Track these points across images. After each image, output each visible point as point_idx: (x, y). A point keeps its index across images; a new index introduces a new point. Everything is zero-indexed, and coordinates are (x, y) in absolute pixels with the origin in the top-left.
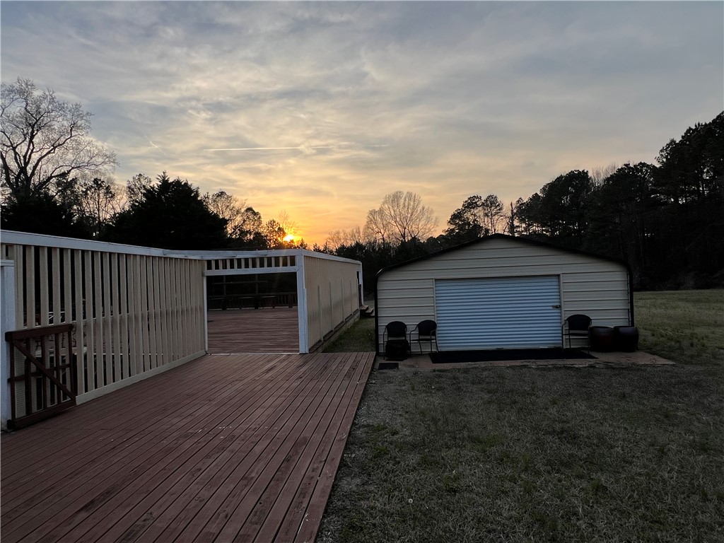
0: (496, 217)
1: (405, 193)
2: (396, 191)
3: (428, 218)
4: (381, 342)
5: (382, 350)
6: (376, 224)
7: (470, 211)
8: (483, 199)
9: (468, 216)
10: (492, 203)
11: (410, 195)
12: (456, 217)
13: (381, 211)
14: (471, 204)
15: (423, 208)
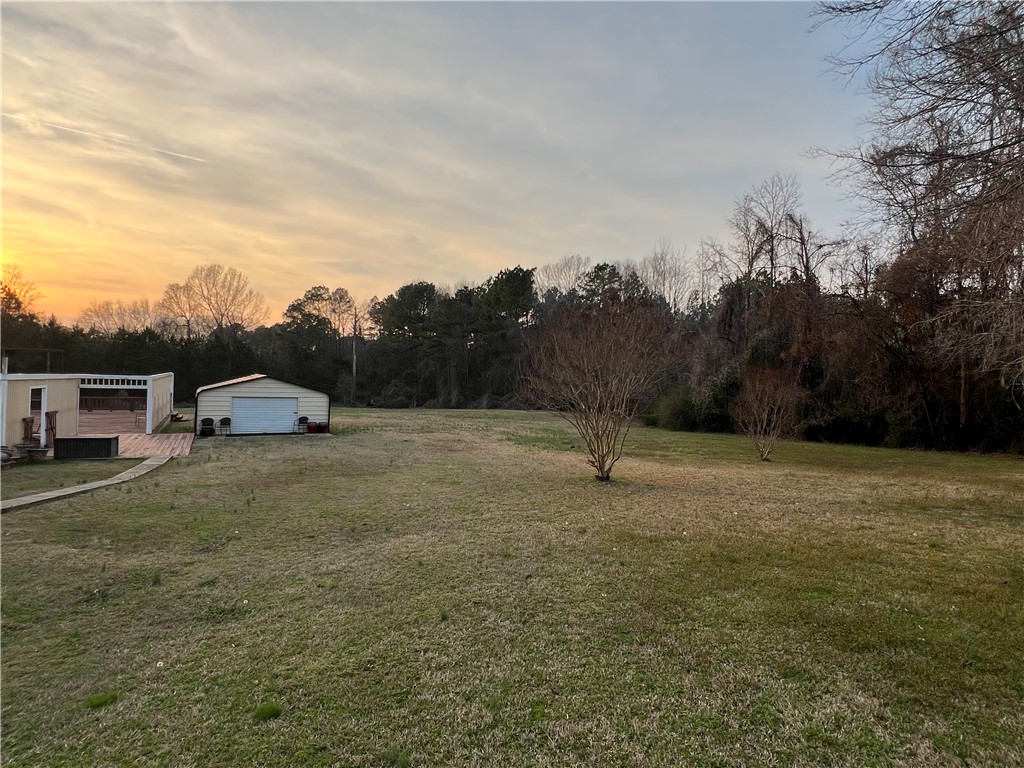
0: (346, 316)
1: (226, 269)
2: (213, 264)
3: (256, 306)
4: (198, 428)
5: (198, 433)
6: (177, 303)
7: (313, 304)
8: (331, 291)
9: (309, 309)
10: (342, 298)
11: (233, 273)
12: (296, 307)
13: (188, 288)
14: (315, 295)
15: (251, 293)
